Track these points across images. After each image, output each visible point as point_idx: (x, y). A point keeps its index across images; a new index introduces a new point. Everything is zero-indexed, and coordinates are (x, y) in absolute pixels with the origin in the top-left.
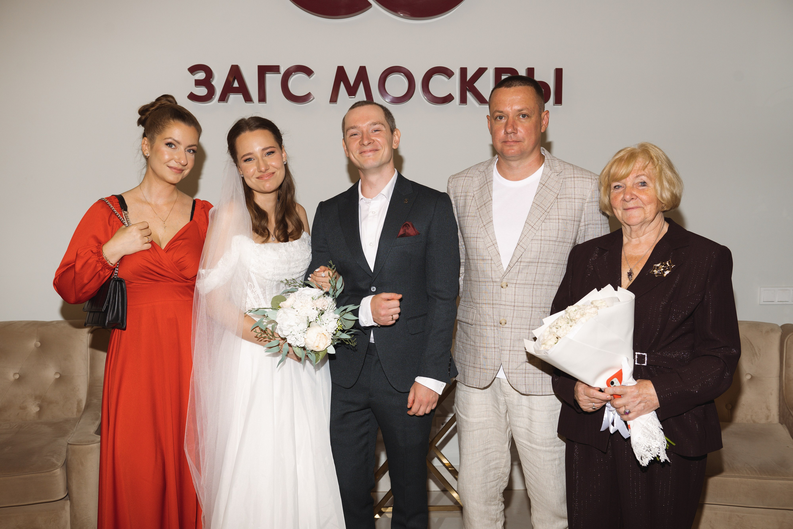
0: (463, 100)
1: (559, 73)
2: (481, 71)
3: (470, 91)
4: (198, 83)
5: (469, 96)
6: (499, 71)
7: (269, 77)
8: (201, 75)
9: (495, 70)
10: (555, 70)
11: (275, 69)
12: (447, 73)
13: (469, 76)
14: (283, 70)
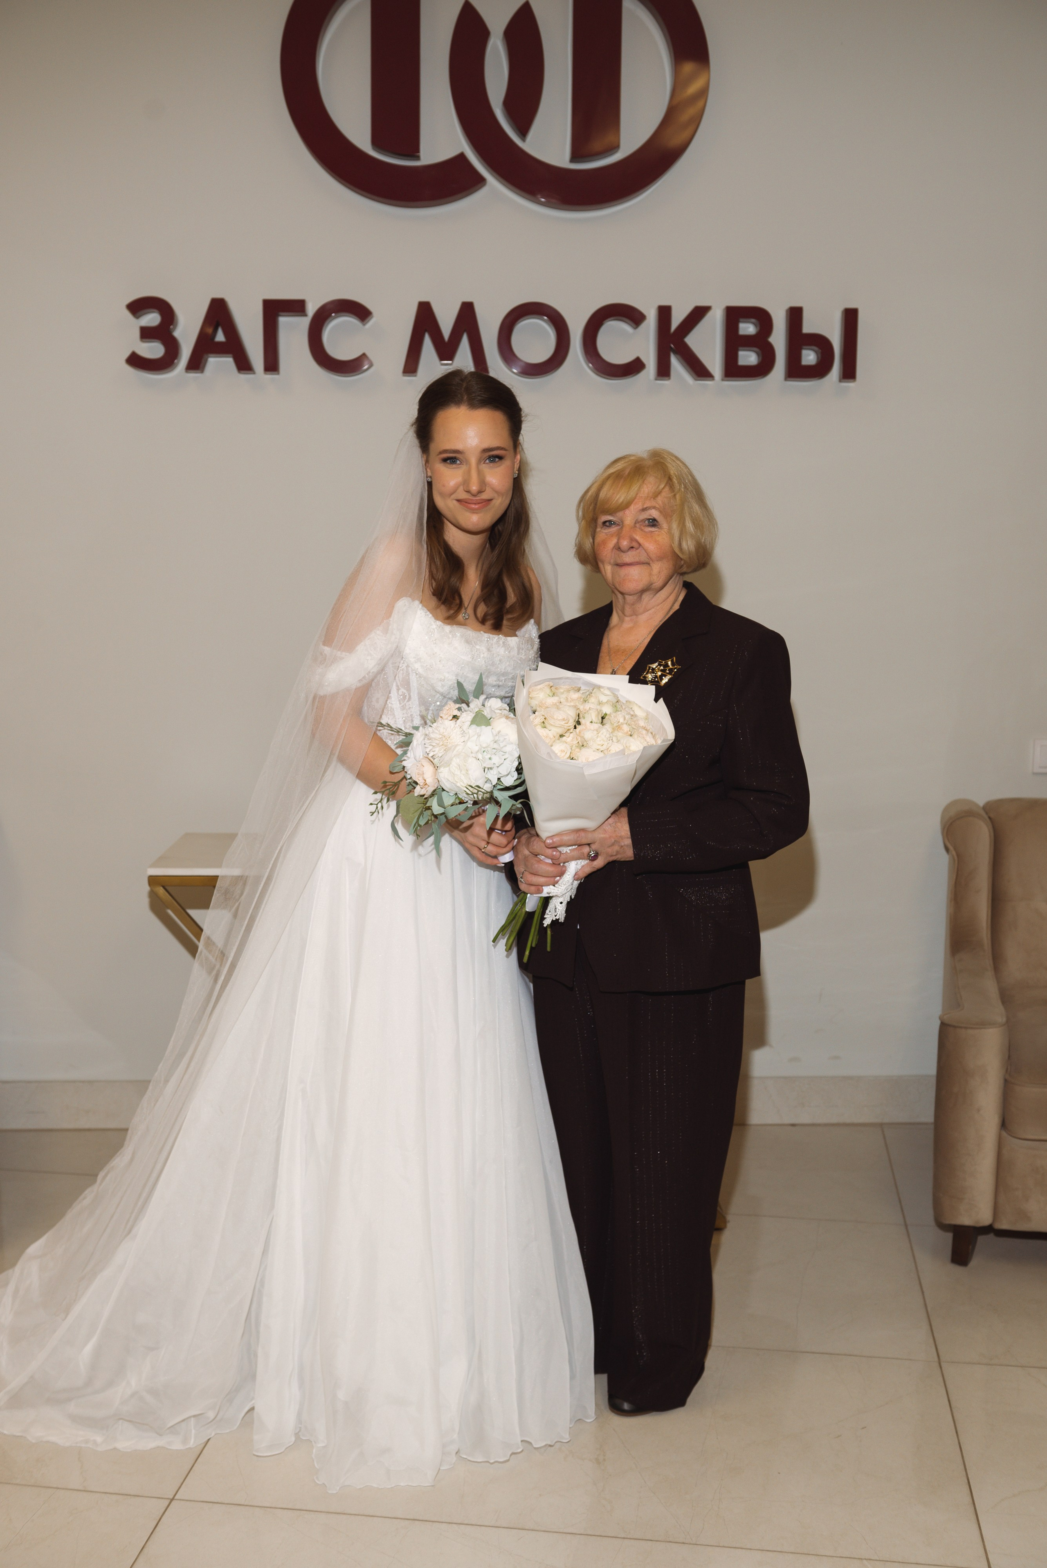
0: (664, 371)
1: (850, 318)
2: (698, 314)
3: (676, 352)
4: (147, 334)
5: (675, 362)
6: (734, 315)
7: (284, 321)
8: (152, 319)
9: (725, 311)
10: (843, 312)
11: (296, 307)
12: (633, 316)
13: (675, 322)
14: (311, 309)
